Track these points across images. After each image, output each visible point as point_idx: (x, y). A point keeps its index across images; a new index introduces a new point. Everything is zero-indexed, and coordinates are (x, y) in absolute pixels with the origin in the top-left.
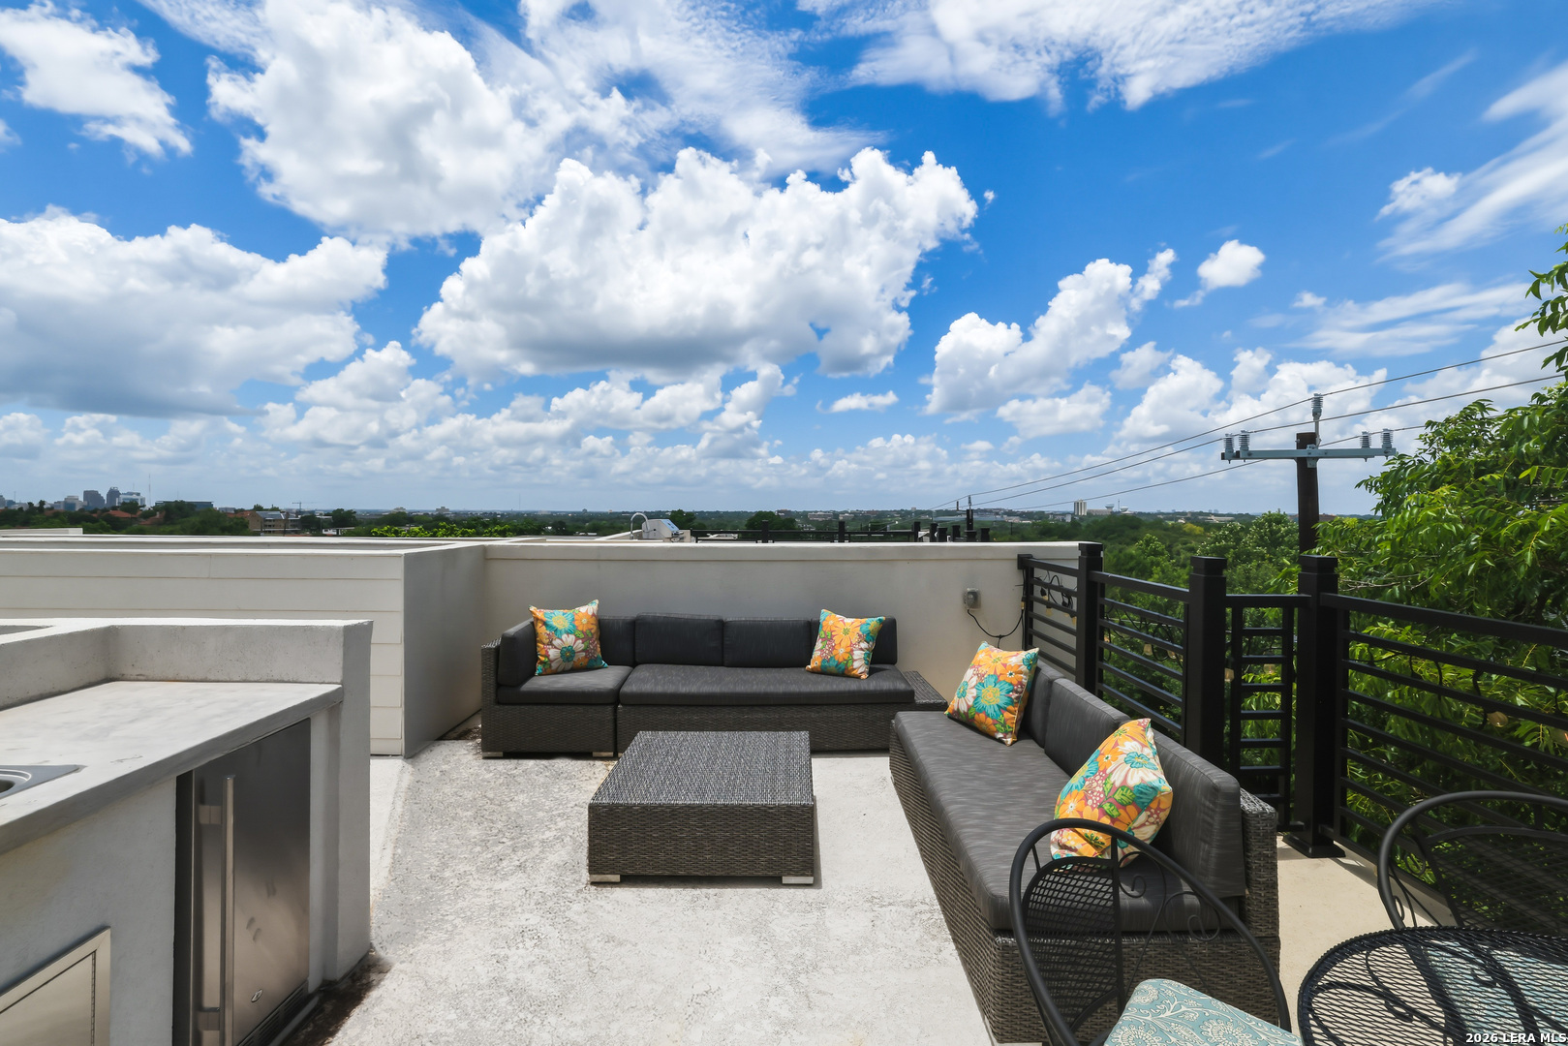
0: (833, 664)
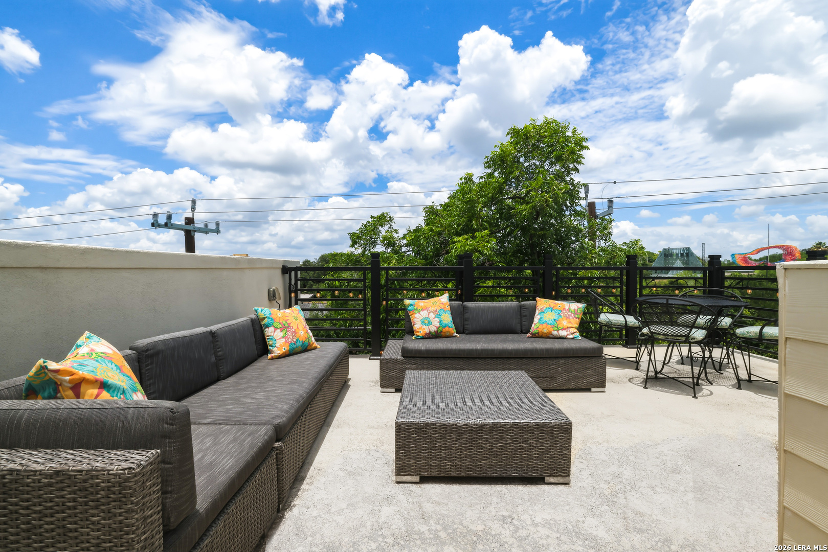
0: (299, 344)
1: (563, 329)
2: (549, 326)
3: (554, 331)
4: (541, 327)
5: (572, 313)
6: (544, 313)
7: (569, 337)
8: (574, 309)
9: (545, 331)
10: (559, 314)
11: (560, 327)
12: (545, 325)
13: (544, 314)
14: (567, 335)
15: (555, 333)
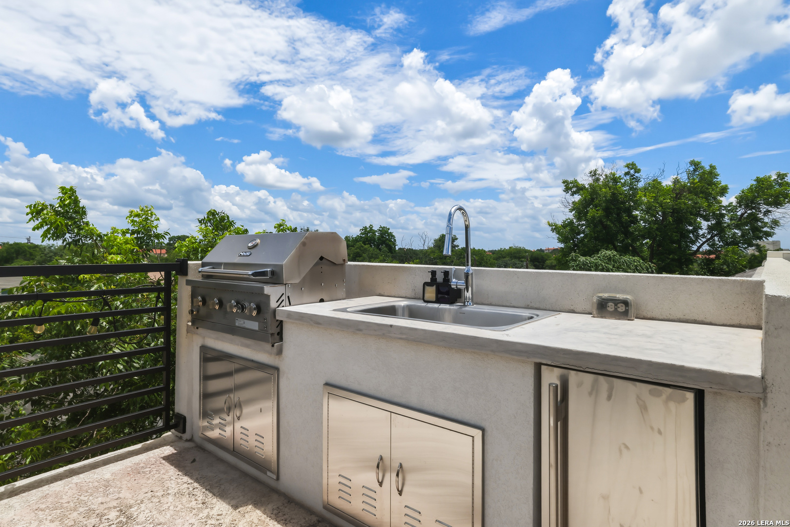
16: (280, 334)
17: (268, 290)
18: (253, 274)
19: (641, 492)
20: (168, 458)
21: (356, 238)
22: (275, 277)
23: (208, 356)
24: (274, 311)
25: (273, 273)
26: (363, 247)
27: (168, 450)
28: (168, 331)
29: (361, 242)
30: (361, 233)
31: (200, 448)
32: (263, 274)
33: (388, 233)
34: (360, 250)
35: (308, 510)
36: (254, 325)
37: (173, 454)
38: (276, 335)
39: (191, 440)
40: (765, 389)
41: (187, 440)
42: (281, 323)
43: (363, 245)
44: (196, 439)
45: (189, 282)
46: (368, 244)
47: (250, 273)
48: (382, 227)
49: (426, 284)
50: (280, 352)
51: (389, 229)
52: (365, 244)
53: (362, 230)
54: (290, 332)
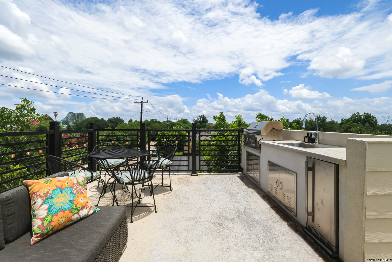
1: (83, 208)
2: (67, 212)
3: (74, 215)
4: (55, 218)
5: (82, 186)
6: (52, 197)
7: (90, 213)
8: (82, 181)
9: (63, 220)
10: (72, 193)
11: (79, 206)
12: (60, 214)
13: (54, 200)
14: (89, 212)
15: (76, 217)
16: (260, 148)
17: (256, 136)
18: (254, 132)
19: (324, 190)
20: (239, 177)
21: (348, 119)
22: (259, 133)
23: (249, 154)
24: (258, 142)
25: (259, 132)
26: (352, 124)
27: (239, 175)
28: (239, 146)
29: (352, 122)
30: (351, 117)
31: (246, 177)
32: (257, 132)
33: (370, 116)
34: (351, 125)
35: (265, 193)
36: (254, 145)
37: (240, 176)
38: (259, 148)
39: (245, 175)
40: (346, 164)
41: (244, 174)
42: (260, 145)
43: (353, 123)
44: (246, 174)
45: (243, 134)
46: (356, 122)
47: (253, 132)
48: (366, 113)
49: (305, 137)
50: (260, 152)
51: (371, 114)
52: (354, 123)
53: (352, 115)
54: (262, 147)
